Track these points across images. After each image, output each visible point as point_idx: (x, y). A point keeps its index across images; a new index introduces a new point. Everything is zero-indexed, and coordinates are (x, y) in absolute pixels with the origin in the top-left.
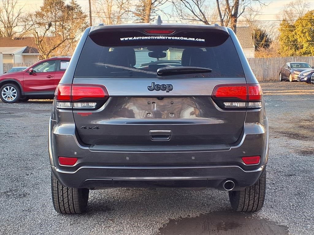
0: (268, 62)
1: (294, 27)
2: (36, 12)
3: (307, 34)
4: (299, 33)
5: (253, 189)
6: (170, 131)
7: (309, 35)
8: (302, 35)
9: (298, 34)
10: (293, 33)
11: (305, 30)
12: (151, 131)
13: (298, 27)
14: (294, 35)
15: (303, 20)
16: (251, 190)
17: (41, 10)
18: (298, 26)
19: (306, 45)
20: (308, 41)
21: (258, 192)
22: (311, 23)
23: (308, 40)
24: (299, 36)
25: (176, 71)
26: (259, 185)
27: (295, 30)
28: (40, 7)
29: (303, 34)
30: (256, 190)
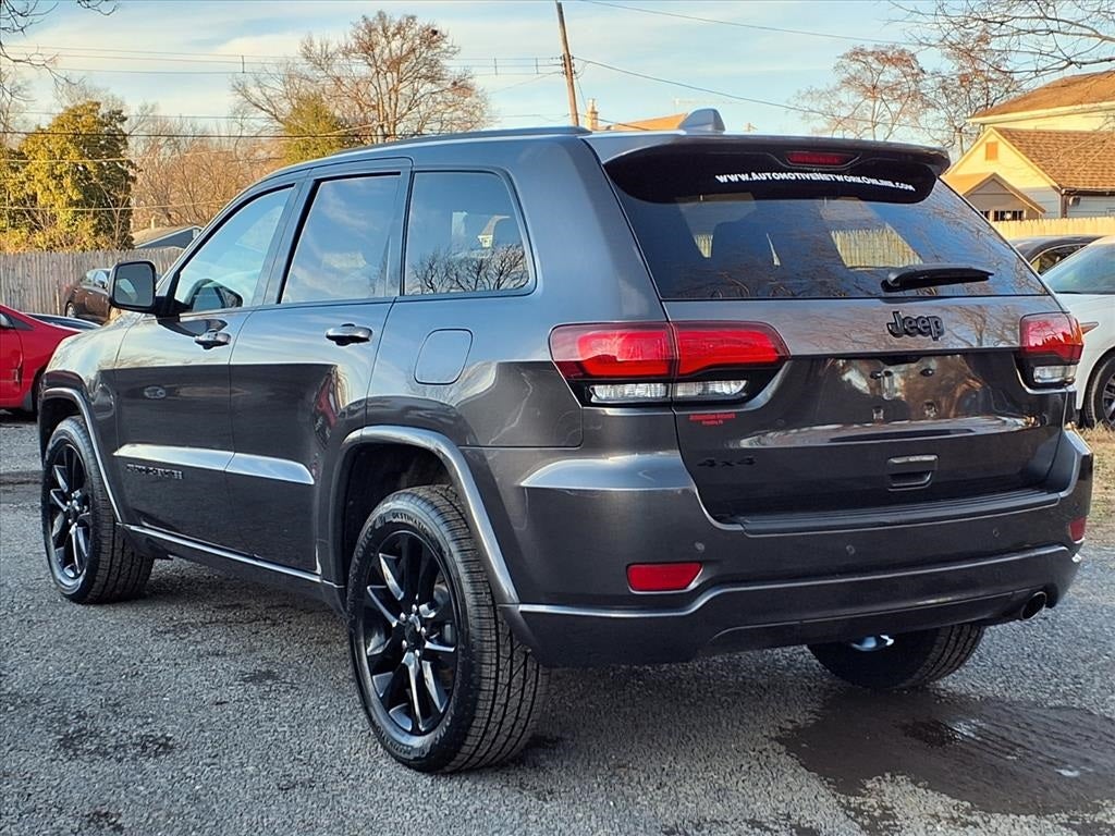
0: (20, 269)
1: (20, 155)
3: (67, 181)
4: (40, 175)
6: (932, 458)
7: (76, 184)
8: (52, 184)
9: (39, 181)
10: (21, 176)
11: (58, 167)
12: (894, 461)
13: (34, 158)
14: (24, 183)
15: (50, 136)
18: (36, 152)
19: (65, 216)
20: (71, 203)
22: (77, 145)
23: (71, 199)
24: (39, 185)
27: (24, 165)
29: (54, 182)
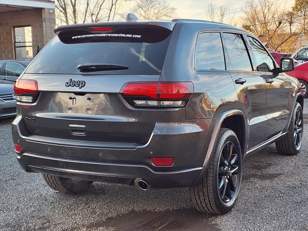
2: (288, 12)
5: (201, 192)
6: (84, 126)
12: (71, 125)
16: (200, 192)
17: (292, 10)
21: (207, 195)
25: (94, 67)
26: (206, 187)
28: (292, 7)
30: (205, 192)
